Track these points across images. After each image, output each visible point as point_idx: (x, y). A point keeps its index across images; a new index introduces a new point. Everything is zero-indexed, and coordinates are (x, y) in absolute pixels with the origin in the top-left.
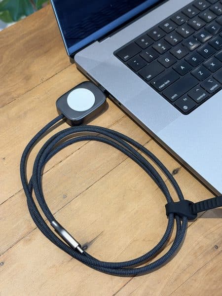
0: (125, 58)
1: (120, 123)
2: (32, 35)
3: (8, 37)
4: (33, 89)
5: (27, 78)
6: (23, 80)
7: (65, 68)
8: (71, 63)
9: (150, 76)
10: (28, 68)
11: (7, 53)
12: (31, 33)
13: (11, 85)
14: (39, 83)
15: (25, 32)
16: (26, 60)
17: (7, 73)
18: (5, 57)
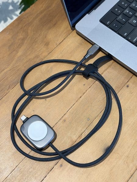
0: (108, 23)
1: (112, 67)
2: (43, 14)
3: (27, 17)
4: (52, 51)
5: (47, 44)
6: (44, 46)
7: (69, 34)
8: (72, 31)
9: (126, 34)
10: (46, 37)
11: (30, 28)
12: (42, 12)
13: (38, 50)
14: (55, 46)
15: (38, 12)
16: (43, 32)
17: (33, 43)
18: (29, 31)
